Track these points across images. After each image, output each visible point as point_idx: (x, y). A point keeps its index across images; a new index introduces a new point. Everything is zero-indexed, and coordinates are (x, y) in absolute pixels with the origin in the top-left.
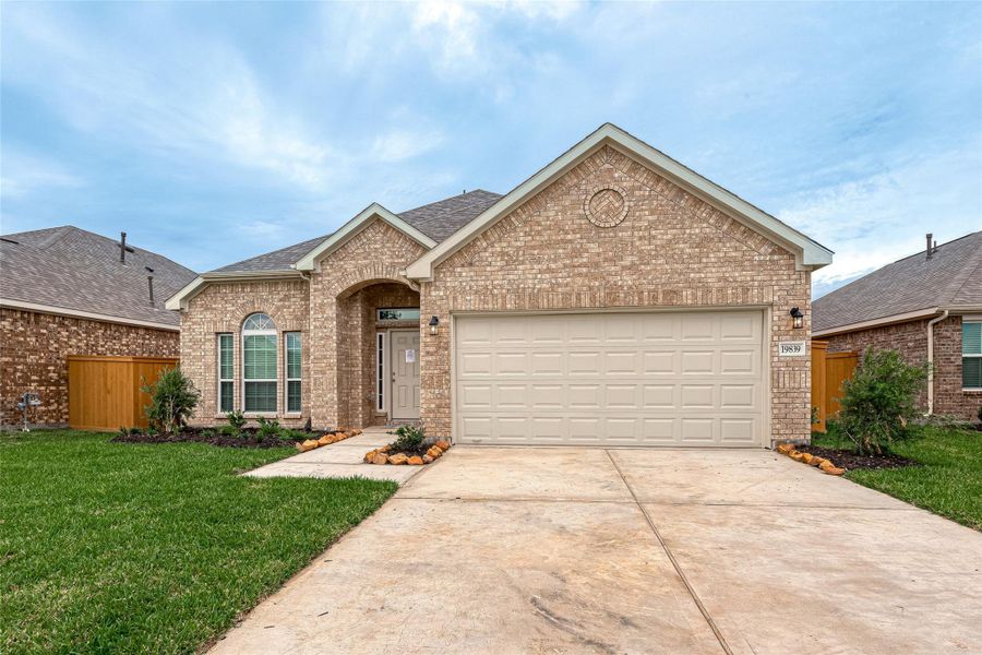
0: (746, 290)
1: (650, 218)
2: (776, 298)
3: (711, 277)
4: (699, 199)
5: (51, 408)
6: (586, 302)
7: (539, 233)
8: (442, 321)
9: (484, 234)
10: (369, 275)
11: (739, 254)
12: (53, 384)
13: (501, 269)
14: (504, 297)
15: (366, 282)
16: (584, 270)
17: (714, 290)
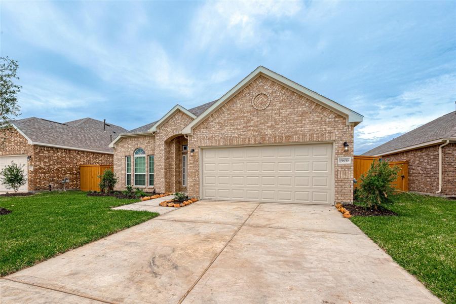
0: (322, 135)
1: (280, 105)
2: (337, 138)
3: (307, 129)
4: (301, 96)
5: (74, 183)
6: (252, 141)
7: (233, 114)
8: (196, 151)
9: (212, 115)
10: (176, 133)
11: (320, 119)
12: (75, 175)
13: (219, 129)
14: (219, 141)
15: (175, 135)
16: (252, 128)
17: (308, 135)
